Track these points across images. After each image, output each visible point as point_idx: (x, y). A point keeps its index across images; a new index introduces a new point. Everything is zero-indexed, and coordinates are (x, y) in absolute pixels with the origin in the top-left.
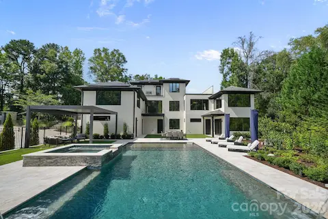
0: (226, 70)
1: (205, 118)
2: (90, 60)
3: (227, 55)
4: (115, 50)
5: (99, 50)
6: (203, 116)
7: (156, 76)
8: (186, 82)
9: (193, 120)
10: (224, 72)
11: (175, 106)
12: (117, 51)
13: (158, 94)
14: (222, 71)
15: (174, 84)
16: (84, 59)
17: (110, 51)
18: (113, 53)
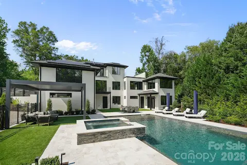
0: (145, 60)
1: (141, 96)
2: (15, 32)
3: (146, 49)
4: (44, 27)
5: (25, 23)
6: (139, 95)
7: (83, 58)
8: (125, 67)
9: (132, 97)
10: (143, 62)
11: (116, 86)
12: (47, 29)
14: (142, 61)
15: (116, 68)
17: (38, 28)
18: (42, 30)
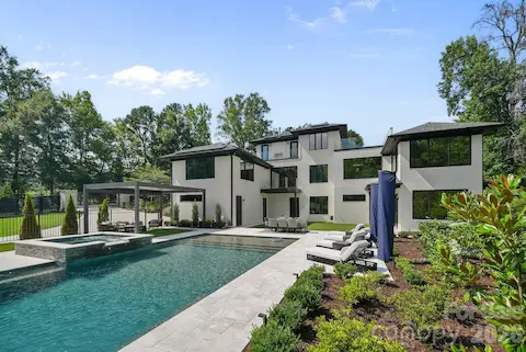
2: (219, 116)
4: (252, 95)
5: (230, 99)
9: (347, 198)
12: (255, 95)
13: (294, 156)
15: (318, 135)
16: (210, 116)
17: (245, 98)
18: (249, 99)
